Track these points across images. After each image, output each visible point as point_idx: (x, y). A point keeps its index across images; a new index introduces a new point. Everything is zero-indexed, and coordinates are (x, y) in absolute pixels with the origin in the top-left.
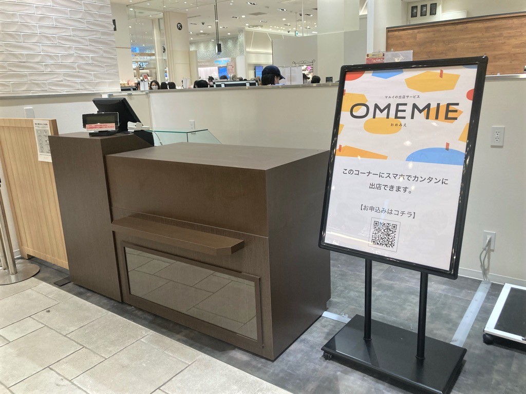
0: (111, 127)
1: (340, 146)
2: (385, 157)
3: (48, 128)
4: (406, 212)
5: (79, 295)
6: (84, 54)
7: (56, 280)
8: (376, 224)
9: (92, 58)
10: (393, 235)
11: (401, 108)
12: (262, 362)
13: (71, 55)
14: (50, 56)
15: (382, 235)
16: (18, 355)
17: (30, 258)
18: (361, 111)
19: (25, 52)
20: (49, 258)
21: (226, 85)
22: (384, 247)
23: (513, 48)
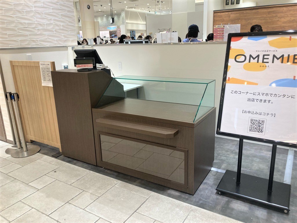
0: (90, 66)
1: (229, 78)
2: (257, 84)
3: (50, 66)
4: (270, 114)
5: (69, 162)
6: (59, 23)
7: (52, 154)
8: (252, 120)
9: (63, 25)
10: (262, 126)
11: (265, 57)
12: (188, 196)
13: (51, 24)
14: (40, 24)
15: (256, 126)
16: (47, 197)
17: (32, 142)
18: (242, 58)
19: (27, 22)
20: (46, 142)
21: (131, 42)
22: (257, 133)
23: (283, 23)
